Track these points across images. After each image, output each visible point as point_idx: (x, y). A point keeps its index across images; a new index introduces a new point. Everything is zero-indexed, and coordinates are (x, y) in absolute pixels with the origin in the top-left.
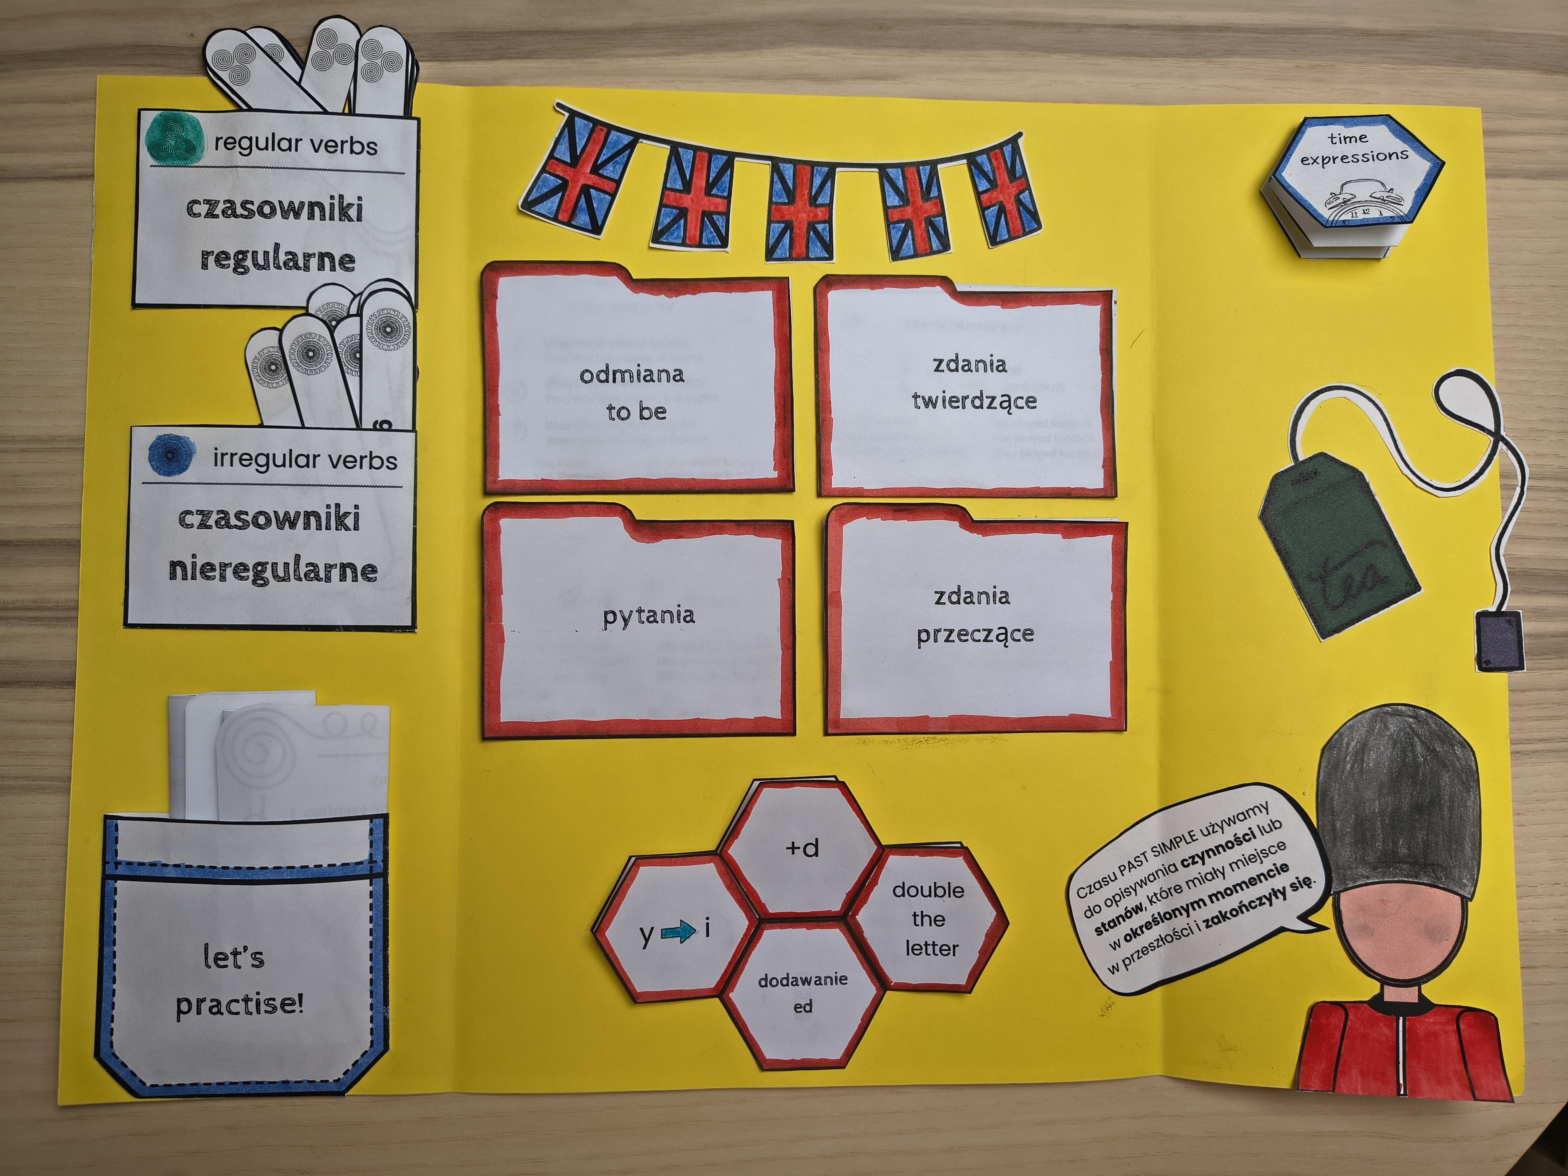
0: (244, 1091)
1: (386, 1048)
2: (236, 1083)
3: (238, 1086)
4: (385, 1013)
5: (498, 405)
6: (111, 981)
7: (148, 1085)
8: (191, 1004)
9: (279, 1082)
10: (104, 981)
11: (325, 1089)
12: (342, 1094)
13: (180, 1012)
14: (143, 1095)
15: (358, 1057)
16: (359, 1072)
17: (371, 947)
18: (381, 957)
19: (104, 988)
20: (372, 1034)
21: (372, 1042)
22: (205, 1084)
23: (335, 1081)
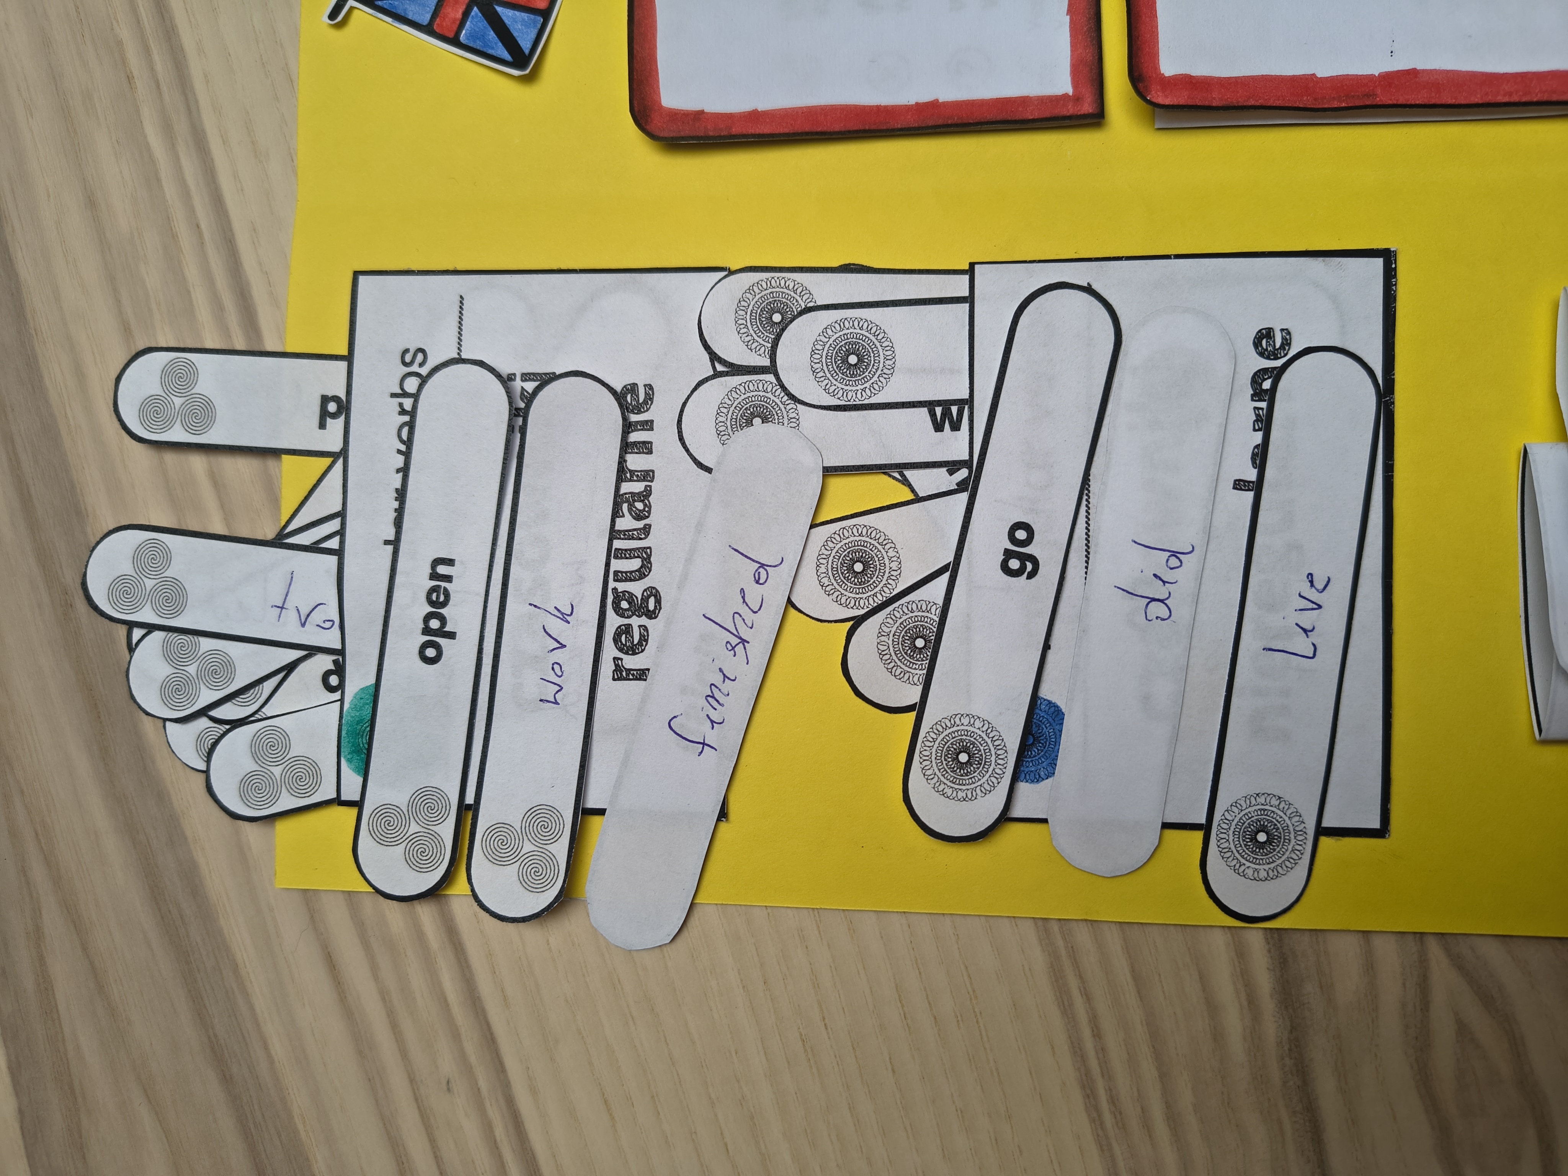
5: (917, 103)
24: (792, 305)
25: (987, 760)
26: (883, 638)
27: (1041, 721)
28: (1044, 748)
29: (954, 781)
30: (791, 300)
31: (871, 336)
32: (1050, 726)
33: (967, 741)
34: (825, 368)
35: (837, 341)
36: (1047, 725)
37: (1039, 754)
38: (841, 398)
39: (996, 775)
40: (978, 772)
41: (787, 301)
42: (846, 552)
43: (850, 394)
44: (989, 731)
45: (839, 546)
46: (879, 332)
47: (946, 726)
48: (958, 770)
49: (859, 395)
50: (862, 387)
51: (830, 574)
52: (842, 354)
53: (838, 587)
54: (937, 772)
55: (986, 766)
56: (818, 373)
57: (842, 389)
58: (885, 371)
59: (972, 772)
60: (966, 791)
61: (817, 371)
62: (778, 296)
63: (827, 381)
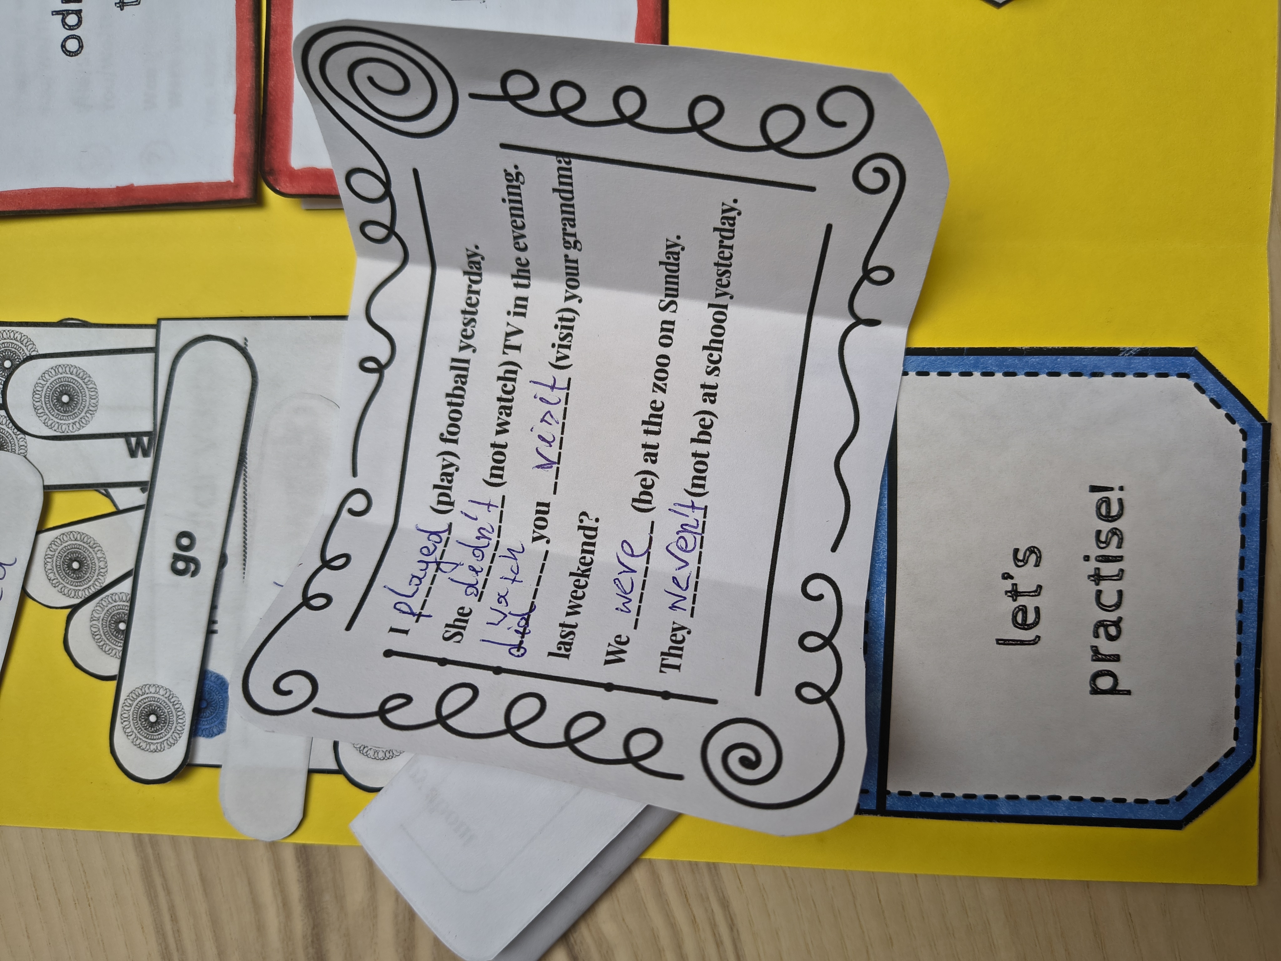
0: (1255, 590)
1: (1191, 352)
2: (1241, 603)
3: (1246, 599)
4: (1131, 354)
5: (118, 187)
6: (1055, 803)
7: (1233, 744)
8: (1101, 671)
9: (1242, 531)
10: (1056, 815)
11: (1256, 456)
12: (1267, 428)
13: (1113, 691)
14: (1251, 754)
15: (1205, 399)
16: (1232, 397)
17: (1014, 374)
18: (1034, 359)
19: (1067, 815)
20: (1165, 375)
21: (1181, 375)
22: (1239, 652)
23: (1245, 439)
24: (19, 354)
25: (171, 720)
26: (94, 622)
27: (212, 690)
28: (216, 710)
29: (148, 736)
30: (19, 349)
31: (79, 380)
32: (219, 693)
33: (155, 705)
34: (44, 406)
35: (53, 384)
36: (217, 693)
37: (211, 715)
38: (57, 430)
39: (177, 731)
40: (164, 729)
41: (15, 350)
42: (66, 553)
43: (64, 427)
44: (170, 697)
45: (61, 548)
46: (85, 376)
47: (139, 694)
48: (150, 729)
49: (71, 428)
50: (73, 421)
51: (55, 570)
52: (57, 394)
53: (61, 581)
54: (135, 731)
55: (170, 725)
56: (39, 409)
57: (58, 423)
58: (91, 408)
59: (160, 730)
60: (156, 745)
61: (38, 408)
62: (8, 346)
63: (45, 417)
